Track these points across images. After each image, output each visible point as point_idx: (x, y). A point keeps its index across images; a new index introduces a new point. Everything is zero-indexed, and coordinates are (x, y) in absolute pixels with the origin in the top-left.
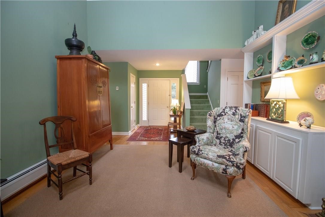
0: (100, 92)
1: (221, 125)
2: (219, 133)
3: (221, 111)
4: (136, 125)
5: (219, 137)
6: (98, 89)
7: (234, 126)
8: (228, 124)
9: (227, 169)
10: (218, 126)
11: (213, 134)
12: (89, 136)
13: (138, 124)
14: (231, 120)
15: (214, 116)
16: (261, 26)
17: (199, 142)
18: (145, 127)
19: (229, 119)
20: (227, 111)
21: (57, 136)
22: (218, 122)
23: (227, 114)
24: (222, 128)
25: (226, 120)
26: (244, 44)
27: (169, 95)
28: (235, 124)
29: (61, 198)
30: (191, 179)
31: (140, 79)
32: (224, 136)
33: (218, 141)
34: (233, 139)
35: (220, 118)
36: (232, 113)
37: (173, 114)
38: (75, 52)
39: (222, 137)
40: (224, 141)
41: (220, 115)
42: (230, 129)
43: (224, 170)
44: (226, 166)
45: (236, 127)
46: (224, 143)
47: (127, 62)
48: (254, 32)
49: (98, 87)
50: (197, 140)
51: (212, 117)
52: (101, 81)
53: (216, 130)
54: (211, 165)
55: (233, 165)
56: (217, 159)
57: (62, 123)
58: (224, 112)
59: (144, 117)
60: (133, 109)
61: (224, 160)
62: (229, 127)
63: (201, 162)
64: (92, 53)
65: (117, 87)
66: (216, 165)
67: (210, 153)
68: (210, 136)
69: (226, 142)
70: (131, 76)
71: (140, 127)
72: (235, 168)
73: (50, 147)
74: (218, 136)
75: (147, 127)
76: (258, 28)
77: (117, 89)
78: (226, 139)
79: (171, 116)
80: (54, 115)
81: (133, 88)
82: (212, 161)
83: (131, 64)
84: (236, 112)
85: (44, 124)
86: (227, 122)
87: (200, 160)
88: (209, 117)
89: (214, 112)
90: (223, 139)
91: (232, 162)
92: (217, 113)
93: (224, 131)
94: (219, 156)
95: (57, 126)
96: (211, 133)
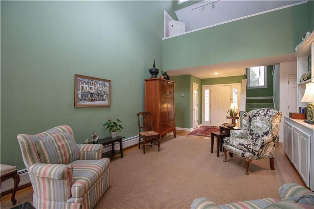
0: (168, 98)
1: (254, 124)
2: (252, 130)
3: (256, 112)
4: (198, 124)
5: (252, 134)
6: (166, 96)
7: (264, 125)
8: (259, 123)
9: (244, 153)
10: (252, 125)
11: (248, 131)
12: (160, 125)
13: (201, 124)
14: (262, 120)
15: (250, 116)
16: (307, 33)
17: (232, 135)
18: (206, 127)
19: (260, 119)
20: (260, 113)
21: (144, 122)
22: (252, 121)
23: (259, 115)
24: (254, 126)
25: (258, 120)
26: (295, 50)
27: (231, 99)
28: (264, 123)
29: (144, 153)
30: (224, 161)
31: (203, 86)
32: (255, 133)
33: (251, 136)
34: (262, 135)
35: (254, 118)
36: (263, 114)
37: (230, 116)
38: (154, 76)
39: (254, 133)
40: (255, 137)
41: (255, 116)
42: (260, 127)
43: (242, 154)
44: (244, 151)
45: (265, 126)
46: (255, 138)
47: (190, 75)
48: (304, 37)
49: (166, 95)
50: (231, 134)
51: (247, 117)
52: (169, 91)
53: (250, 128)
54: (234, 150)
55: (249, 151)
56: (238, 146)
57: (146, 116)
58: (258, 113)
59: (207, 118)
60: (196, 111)
61: (243, 147)
62: (260, 126)
63: (229, 148)
64: (164, 74)
65: (182, 94)
66: (238, 150)
67: (235, 142)
68: (245, 132)
69: (257, 137)
70: (193, 85)
71: (203, 126)
72: (251, 154)
73: (141, 128)
74: (251, 132)
75: (208, 127)
76: (305, 34)
77: (183, 96)
78: (257, 135)
79: (228, 118)
80: (143, 111)
81: (196, 94)
82: (235, 147)
83: (193, 75)
84: (267, 113)
85: (139, 116)
86: (258, 122)
87: (228, 146)
88: (244, 117)
89: (249, 113)
90: (254, 135)
91: (248, 148)
92: (252, 114)
93: (255, 128)
94: (240, 144)
95: (144, 117)
96: (246, 130)
